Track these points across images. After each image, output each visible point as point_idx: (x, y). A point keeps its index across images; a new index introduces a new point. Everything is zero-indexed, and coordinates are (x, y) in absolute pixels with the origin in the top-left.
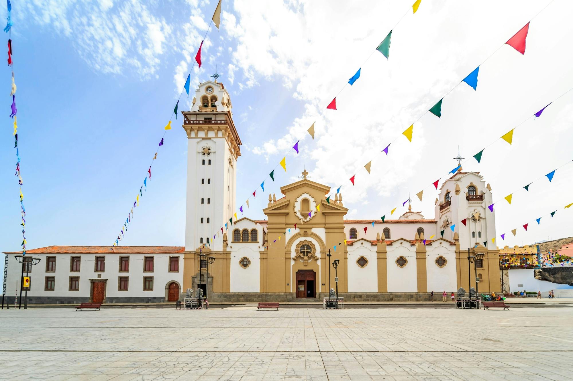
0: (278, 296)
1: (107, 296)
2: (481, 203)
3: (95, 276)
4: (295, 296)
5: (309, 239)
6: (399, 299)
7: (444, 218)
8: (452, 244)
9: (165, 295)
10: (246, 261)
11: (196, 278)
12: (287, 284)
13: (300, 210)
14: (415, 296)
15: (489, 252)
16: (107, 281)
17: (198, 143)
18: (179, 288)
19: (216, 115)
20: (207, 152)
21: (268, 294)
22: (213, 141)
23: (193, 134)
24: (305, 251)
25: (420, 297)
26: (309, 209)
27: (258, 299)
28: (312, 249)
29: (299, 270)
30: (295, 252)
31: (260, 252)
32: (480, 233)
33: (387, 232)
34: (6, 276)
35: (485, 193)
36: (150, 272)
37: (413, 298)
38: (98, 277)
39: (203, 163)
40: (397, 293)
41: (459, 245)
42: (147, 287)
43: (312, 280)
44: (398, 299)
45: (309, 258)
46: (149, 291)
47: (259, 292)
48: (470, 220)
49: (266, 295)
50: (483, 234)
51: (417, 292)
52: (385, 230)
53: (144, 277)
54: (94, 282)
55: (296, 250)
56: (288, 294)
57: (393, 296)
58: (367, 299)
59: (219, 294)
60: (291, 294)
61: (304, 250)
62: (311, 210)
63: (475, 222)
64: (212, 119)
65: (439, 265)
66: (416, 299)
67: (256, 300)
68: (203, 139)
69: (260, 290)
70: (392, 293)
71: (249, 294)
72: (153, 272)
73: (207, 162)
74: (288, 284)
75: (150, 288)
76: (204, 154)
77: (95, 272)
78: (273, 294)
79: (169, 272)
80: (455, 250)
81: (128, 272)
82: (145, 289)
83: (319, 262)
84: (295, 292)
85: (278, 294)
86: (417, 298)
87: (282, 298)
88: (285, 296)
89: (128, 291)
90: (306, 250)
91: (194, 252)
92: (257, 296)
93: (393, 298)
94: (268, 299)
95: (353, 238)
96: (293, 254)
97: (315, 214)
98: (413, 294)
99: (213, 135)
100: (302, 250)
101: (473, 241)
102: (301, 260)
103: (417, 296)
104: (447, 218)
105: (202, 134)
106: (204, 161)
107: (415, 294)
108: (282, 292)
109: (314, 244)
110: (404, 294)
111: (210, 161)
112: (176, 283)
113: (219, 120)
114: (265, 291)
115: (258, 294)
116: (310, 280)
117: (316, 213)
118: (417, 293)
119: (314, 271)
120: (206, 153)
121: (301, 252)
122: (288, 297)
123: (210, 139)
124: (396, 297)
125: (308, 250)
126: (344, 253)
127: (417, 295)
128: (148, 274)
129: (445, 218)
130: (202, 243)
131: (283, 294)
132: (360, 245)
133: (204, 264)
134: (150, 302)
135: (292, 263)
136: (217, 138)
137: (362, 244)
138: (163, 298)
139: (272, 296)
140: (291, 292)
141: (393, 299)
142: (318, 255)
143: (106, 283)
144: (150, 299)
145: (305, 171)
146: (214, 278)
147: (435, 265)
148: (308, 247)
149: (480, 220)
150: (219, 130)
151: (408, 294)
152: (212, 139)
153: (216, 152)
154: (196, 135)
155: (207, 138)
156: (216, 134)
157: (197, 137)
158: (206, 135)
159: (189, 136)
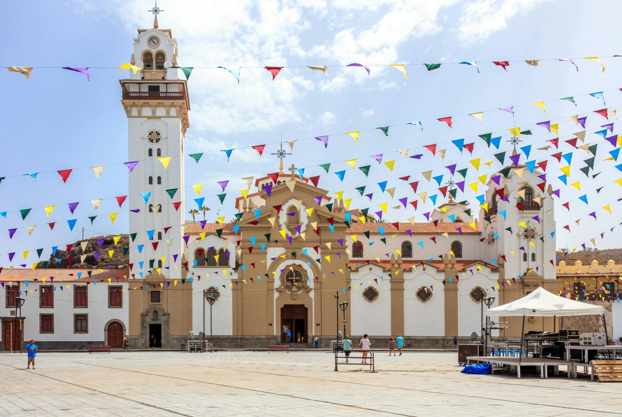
0: (257, 341)
2: (538, 213)
3: (7, 313)
4: (279, 340)
5: (298, 262)
6: (419, 344)
7: (489, 229)
8: (494, 270)
9: (105, 339)
10: (213, 292)
11: (147, 315)
12: (269, 324)
13: (286, 222)
14: (442, 341)
15: (545, 281)
16: (24, 320)
17: (141, 124)
18: (124, 329)
19: (168, 85)
20: (154, 137)
21: (244, 337)
22: (163, 121)
23: (135, 112)
24: (293, 280)
25: (447, 343)
26: (299, 221)
27: (230, 344)
28: (303, 276)
29: (285, 305)
30: (280, 281)
31: (232, 280)
32: (533, 255)
33: (407, 249)
35: (544, 199)
36: (82, 308)
37: (439, 344)
38: (11, 315)
39: (150, 154)
40: (417, 337)
41: (504, 272)
42: (79, 328)
43: (303, 318)
44: (418, 346)
45: (299, 288)
46: (82, 333)
47: (231, 334)
48: (521, 237)
49: (241, 339)
50: (538, 257)
51: (444, 336)
52: (405, 244)
53: (74, 314)
54: (5, 321)
55: (281, 277)
56: (271, 337)
57: (411, 341)
58: (377, 344)
59: (179, 337)
60: (275, 338)
61: (292, 278)
62: (301, 222)
63: (527, 239)
64: (161, 91)
65: (476, 299)
66: (442, 345)
67: (228, 345)
68: (149, 118)
69: (233, 332)
70: (411, 337)
71: (219, 338)
72: (87, 307)
73: (155, 153)
74: (271, 325)
75: (84, 329)
76: (152, 141)
77: (7, 307)
78: (251, 337)
79: (109, 308)
80: (498, 278)
81: (53, 307)
82: (77, 330)
83: (312, 294)
84: (280, 334)
85: (258, 337)
86: (444, 345)
87: (264, 342)
88: (267, 340)
89: (53, 333)
90: (294, 278)
91: (143, 281)
92: (230, 340)
93: (412, 344)
94: (244, 343)
95: (358, 256)
96: (277, 283)
97: (306, 227)
98: (438, 338)
99: (164, 114)
100: (290, 278)
101: (524, 267)
102: (287, 292)
103: (444, 342)
104: (493, 230)
105: (147, 111)
106: (150, 151)
107: (441, 338)
108: (262, 335)
109: (305, 269)
110: (426, 338)
111: (159, 150)
112: (119, 322)
113: (172, 93)
114: (240, 334)
115: (231, 337)
116: (299, 318)
117: (308, 226)
118: (444, 338)
119: (306, 306)
120: (154, 139)
121: (288, 280)
122: (271, 341)
123: (159, 118)
124: (415, 343)
125: (297, 278)
126: (346, 282)
127: (444, 340)
128: (81, 311)
129: (491, 230)
130: (153, 267)
131: (264, 337)
132: (368, 271)
133: (156, 297)
134: (84, 348)
135: (276, 295)
136: (168, 116)
137: (371, 269)
138: (103, 343)
139: (250, 341)
140: (275, 334)
141: (412, 346)
142: (311, 284)
143: (23, 322)
144: (84, 344)
145: (293, 166)
146: (171, 315)
147: (470, 299)
148: (298, 274)
149: (535, 237)
150: (172, 105)
151: (431, 338)
152: (162, 119)
153: (167, 138)
154: (140, 112)
155: (154, 117)
156: (168, 112)
157: (140, 116)
158: (154, 112)
159: (129, 115)
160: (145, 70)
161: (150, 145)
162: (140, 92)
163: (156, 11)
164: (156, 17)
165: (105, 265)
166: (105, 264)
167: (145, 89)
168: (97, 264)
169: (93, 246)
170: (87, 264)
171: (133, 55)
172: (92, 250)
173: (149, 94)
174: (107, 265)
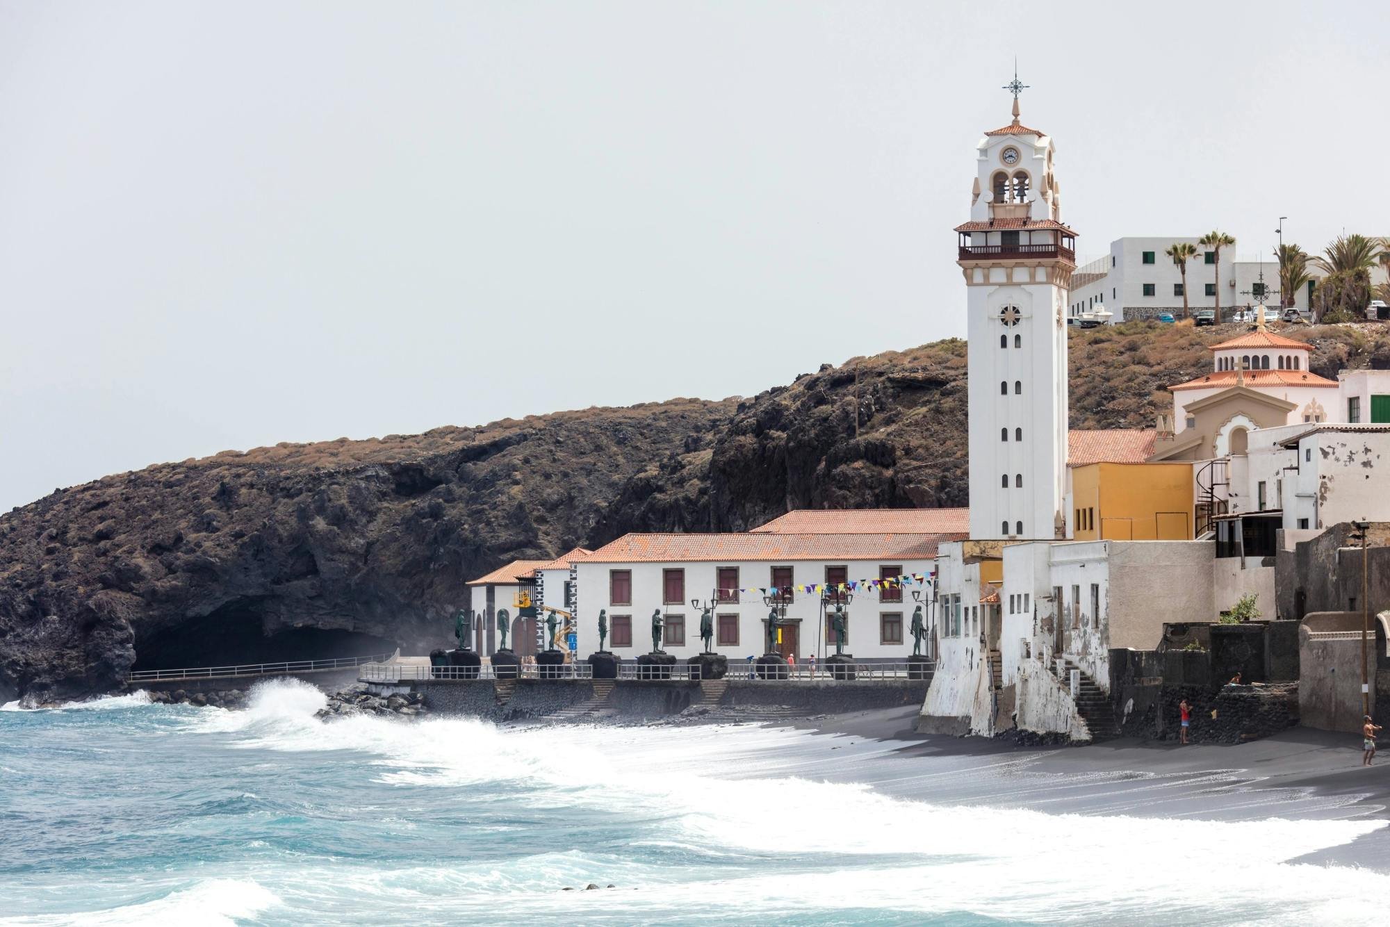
1: (801, 657)
13: (1228, 452)
17: (990, 295)
19: (1032, 233)
20: (1010, 316)
22: (1025, 289)
23: (978, 276)
34: (576, 615)
39: (1004, 344)
53: (881, 613)
64: (1021, 243)
68: (1001, 285)
73: (1011, 341)
75: (896, 637)
76: (1007, 323)
82: (885, 640)
99: (1026, 278)
105: (998, 275)
106: (1004, 339)
111: (1018, 338)
113: (1039, 246)
120: (1010, 319)
123: (1019, 284)
136: (1033, 281)
143: (798, 626)
150: (1040, 266)
152: (1022, 286)
153: (1032, 317)
154: (986, 277)
155: (1010, 283)
156: (1032, 276)
157: (987, 282)
158: (1009, 277)
159: (970, 282)
160: (996, 205)
161: (1004, 330)
162: (987, 246)
163: (1016, 87)
164: (1016, 99)
165: (915, 468)
166: (915, 463)
167: (996, 240)
168: (895, 464)
169: (878, 398)
170: (868, 464)
171: (976, 179)
172: (877, 411)
173: (1002, 249)
174: (920, 467)
